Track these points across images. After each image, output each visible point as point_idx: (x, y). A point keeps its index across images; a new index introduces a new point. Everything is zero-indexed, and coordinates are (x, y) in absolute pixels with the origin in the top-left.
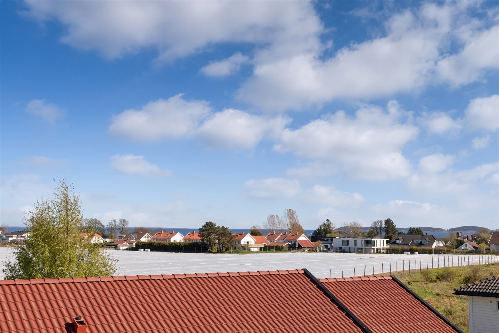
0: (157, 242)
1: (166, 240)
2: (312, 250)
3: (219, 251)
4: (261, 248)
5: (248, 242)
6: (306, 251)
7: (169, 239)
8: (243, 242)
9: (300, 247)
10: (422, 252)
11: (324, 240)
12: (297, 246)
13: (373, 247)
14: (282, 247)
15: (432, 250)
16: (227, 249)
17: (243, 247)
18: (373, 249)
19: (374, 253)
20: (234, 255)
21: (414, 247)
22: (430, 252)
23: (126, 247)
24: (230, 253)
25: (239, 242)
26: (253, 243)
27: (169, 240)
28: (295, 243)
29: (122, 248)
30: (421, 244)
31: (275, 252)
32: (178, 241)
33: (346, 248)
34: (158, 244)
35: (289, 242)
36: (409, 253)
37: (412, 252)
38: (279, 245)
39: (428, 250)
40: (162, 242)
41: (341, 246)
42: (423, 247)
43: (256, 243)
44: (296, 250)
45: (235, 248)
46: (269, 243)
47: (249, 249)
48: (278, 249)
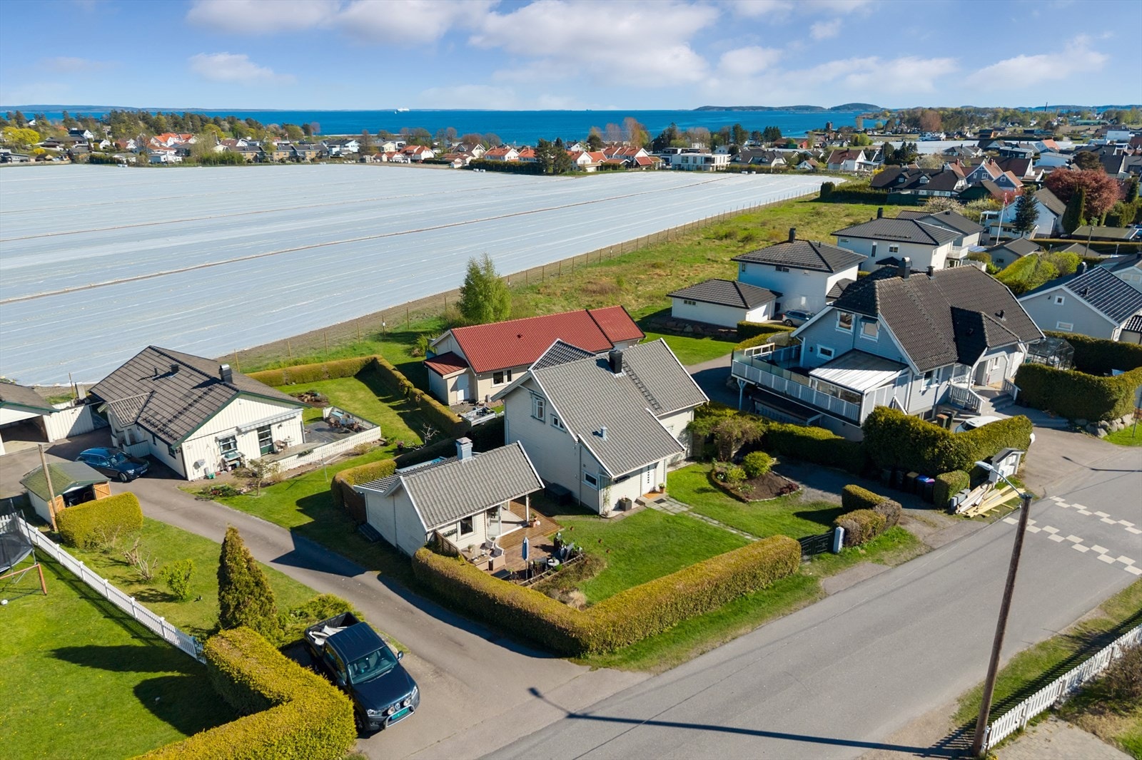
0: (491, 160)
1: (499, 157)
2: (650, 168)
3: (555, 173)
4: (598, 167)
5: (584, 161)
6: (644, 169)
7: (504, 156)
8: (579, 161)
9: (637, 165)
10: (759, 171)
11: (665, 152)
12: (634, 164)
13: (712, 165)
14: (619, 166)
15: (770, 169)
16: (563, 171)
17: (579, 167)
18: (713, 167)
19: (713, 172)
20: (570, 178)
21: (753, 166)
22: (768, 172)
23: (460, 165)
24: (566, 175)
25: (576, 162)
26: (590, 162)
27: (504, 158)
28: (632, 161)
29: (456, 166)
30: (761, 162)
31: (612, 172)
32: (513, 158)
33: (685, 165)
34: (493, 163)
35: (627, 158)
36: (747, 172)
37: (750, 171)
38: (616, 162)
39: (767, 169)
40: (496, 161)
41: (680, 163)
42: (762, 166)
43: (592, 161)
44: (633, 169)
45: (572, 169)
46: (606, 160)
47: (585, 170)
48: (615, 168)
